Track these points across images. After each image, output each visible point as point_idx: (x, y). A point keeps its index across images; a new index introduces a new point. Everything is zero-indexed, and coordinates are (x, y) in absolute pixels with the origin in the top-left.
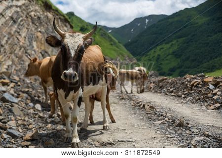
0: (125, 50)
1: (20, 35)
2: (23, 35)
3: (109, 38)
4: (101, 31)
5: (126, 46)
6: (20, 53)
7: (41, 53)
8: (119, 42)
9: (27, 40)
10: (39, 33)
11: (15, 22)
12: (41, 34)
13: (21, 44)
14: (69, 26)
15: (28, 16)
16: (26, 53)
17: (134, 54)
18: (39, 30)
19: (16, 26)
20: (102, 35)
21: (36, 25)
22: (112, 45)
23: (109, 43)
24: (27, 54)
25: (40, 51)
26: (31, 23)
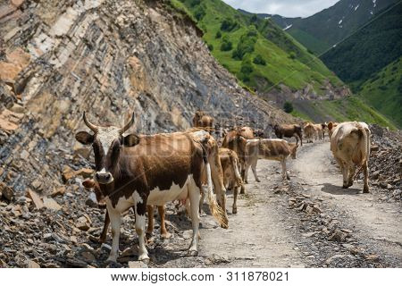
0: (324, 68)
1: (100, 72)
2: (106, 70)
3: (287, 41)
4: (268, 28)
5: (326, 59)
6: (102, 108)
7: (138, 98)
8: (310, 52)
9: (112, 79)
10: (134, 58)
11: (90, 47)
12: (137, 60)
13: (103, 89)
14: (194, 33)
15: (112, 26)
16: (112, 104)
17: (345, 77)
18: (135, 50)
19: (93, 56)
20: (270, 38)
21: (127, 42)
22: (292, 57)
23: (286, 55)
24: (113, 108)
25: (137, 95)
26: (118, 41)
